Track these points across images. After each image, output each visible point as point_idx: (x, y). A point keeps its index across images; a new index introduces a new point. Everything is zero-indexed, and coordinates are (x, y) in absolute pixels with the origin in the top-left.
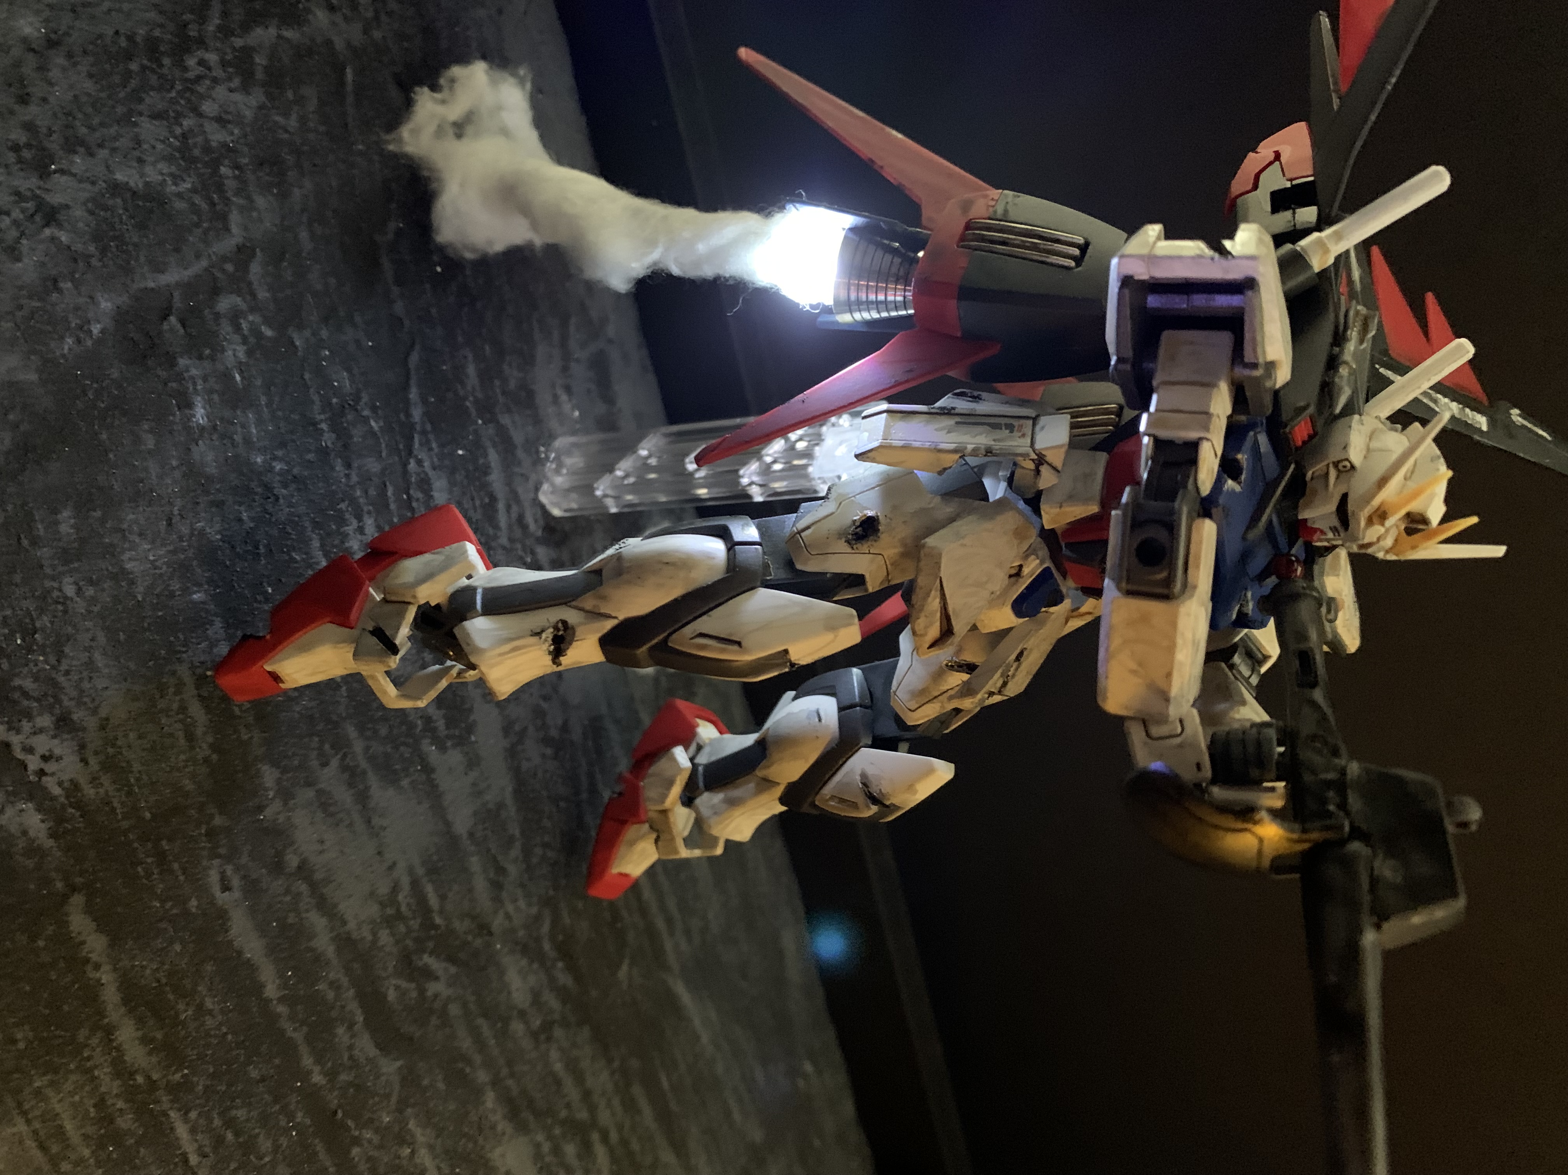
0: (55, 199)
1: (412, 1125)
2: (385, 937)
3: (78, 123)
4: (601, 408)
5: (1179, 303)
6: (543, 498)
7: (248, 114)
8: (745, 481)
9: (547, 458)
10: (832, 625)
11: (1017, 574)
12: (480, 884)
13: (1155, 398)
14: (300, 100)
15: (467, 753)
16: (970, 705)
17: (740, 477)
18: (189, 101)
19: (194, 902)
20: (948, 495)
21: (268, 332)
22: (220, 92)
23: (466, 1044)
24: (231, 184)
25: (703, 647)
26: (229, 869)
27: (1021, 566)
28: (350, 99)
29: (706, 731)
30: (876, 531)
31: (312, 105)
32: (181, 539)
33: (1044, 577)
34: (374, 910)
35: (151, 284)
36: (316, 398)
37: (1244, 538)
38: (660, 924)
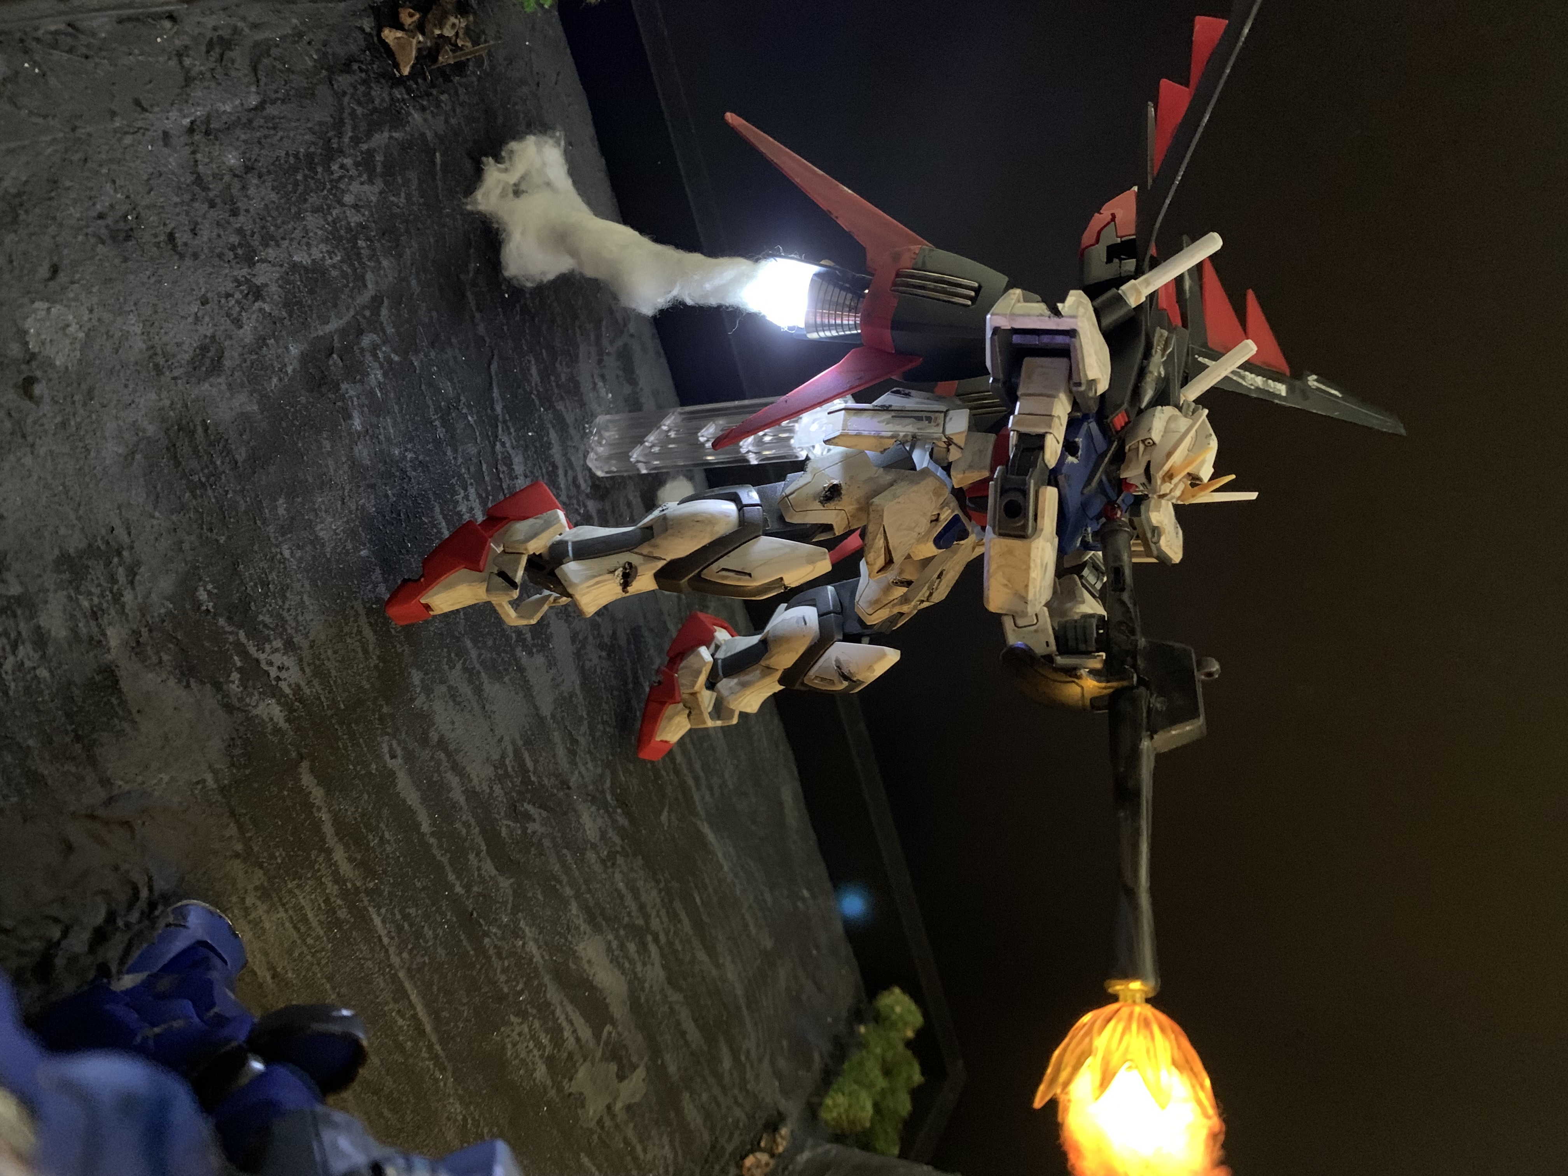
0: (258, 281)
1: (522, 924)
2: (498, 790)
3: (269, 224)
4: (627, 389)
5: (1034, 340)
6: (590, 464)
7: (374, 199)
8: (743, 450)
9: (591, 432)
10: (811, 560)
11: (937, 520)
12: (561, 752)
13: (1018, 404)
14: (407, 183)
15: (547, 657)
16: (909, 609)
17: (741, 447)
18: (335, 195)
19: (374, 766)
20: (888, 467)
21: (396, 359)
22: (355, 187)
23: (557, 868)
24: (365, 252)
25: (726, 578)
26: (394, 743)
27: (939, 514)
28: (439, 175)
29: (722, 635)
30: (840, 494)
31: (414, 185)
32: (350, 512)
33: (955, 519)
34: (489, 771)
35: (321, 333)
36: (430, 403)
37: (1082, 493)
38: (690, 782)
